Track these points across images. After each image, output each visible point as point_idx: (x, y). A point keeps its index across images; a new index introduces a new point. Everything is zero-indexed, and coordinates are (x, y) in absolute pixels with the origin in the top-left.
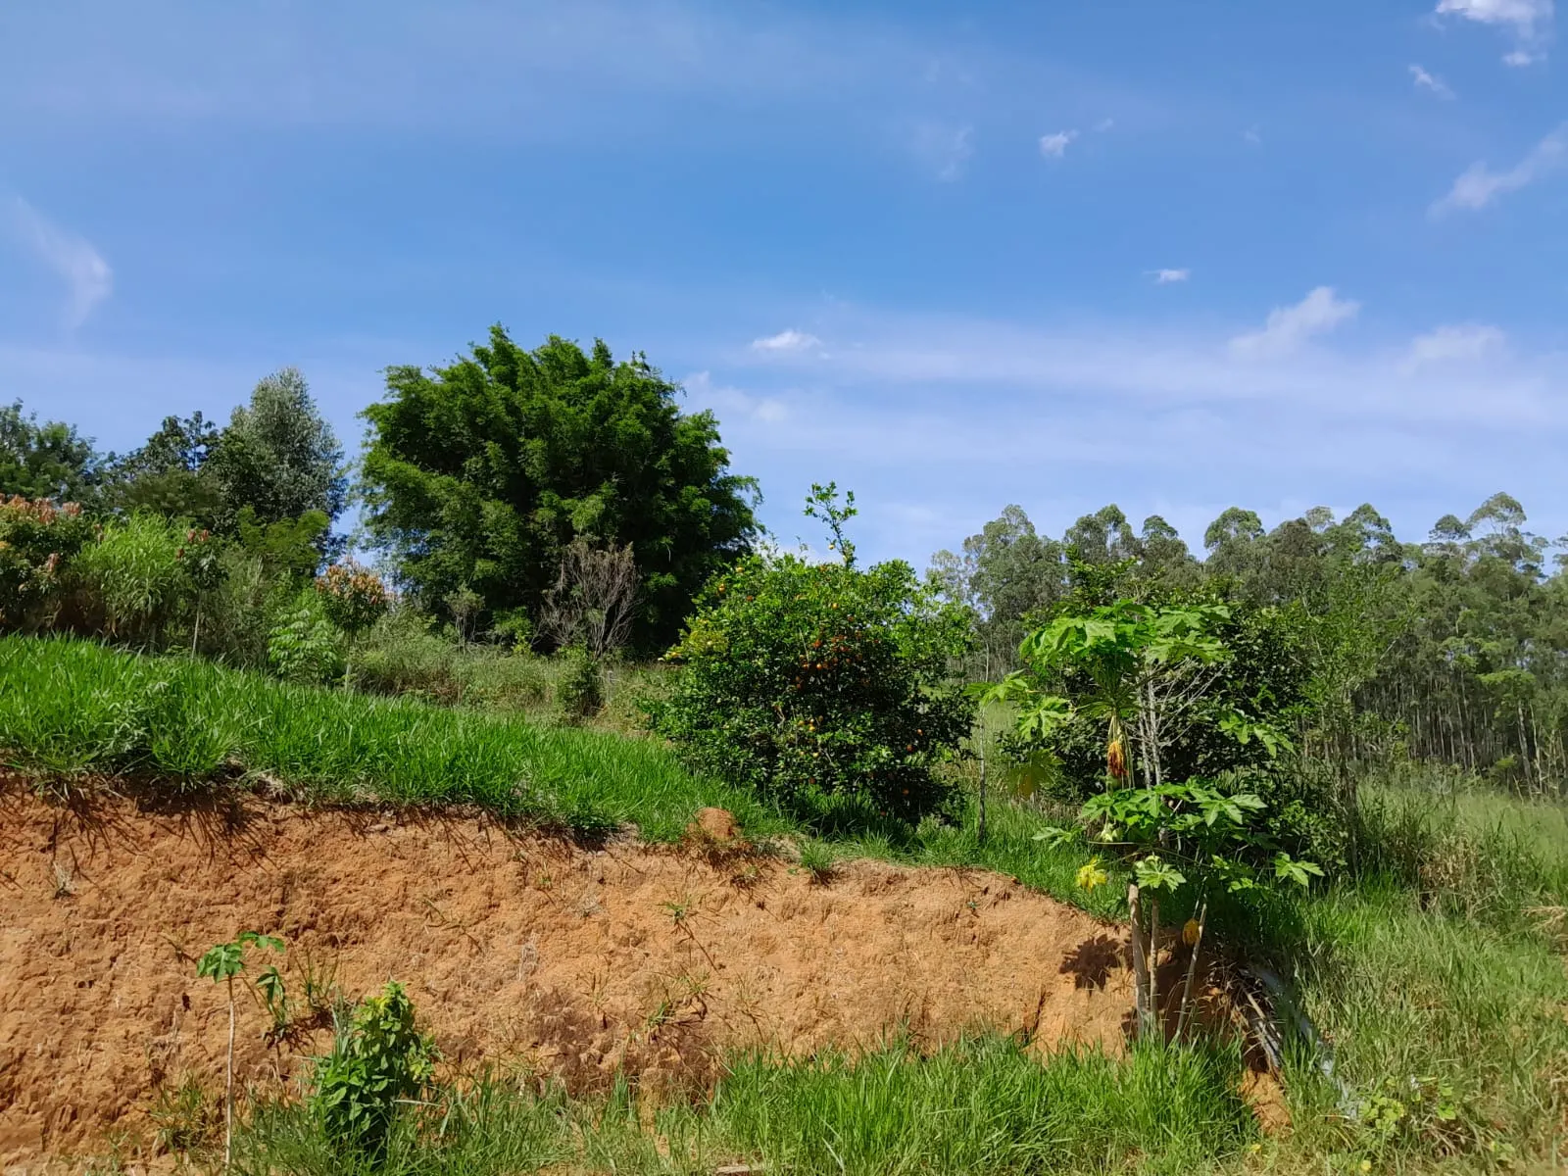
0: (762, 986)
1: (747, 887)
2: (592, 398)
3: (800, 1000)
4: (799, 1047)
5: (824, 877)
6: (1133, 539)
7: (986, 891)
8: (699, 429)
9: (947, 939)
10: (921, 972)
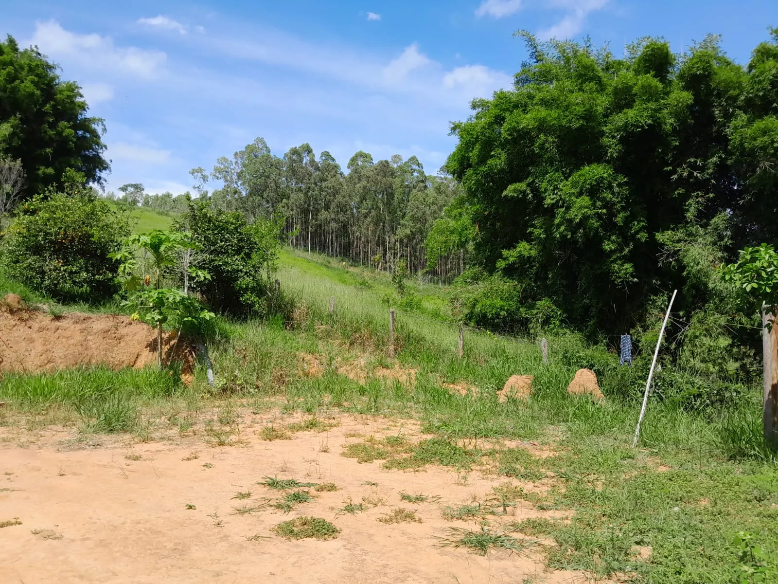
0: (27, 353)
1: (25, 321)
2: (4, 69)
3: (41, 357)
4: (38, 372)
5: (58, 318)
6: (315, 162)
7: (123, 322)
8: (69, 91)
9: (104, 338)
10: (91, 348)
